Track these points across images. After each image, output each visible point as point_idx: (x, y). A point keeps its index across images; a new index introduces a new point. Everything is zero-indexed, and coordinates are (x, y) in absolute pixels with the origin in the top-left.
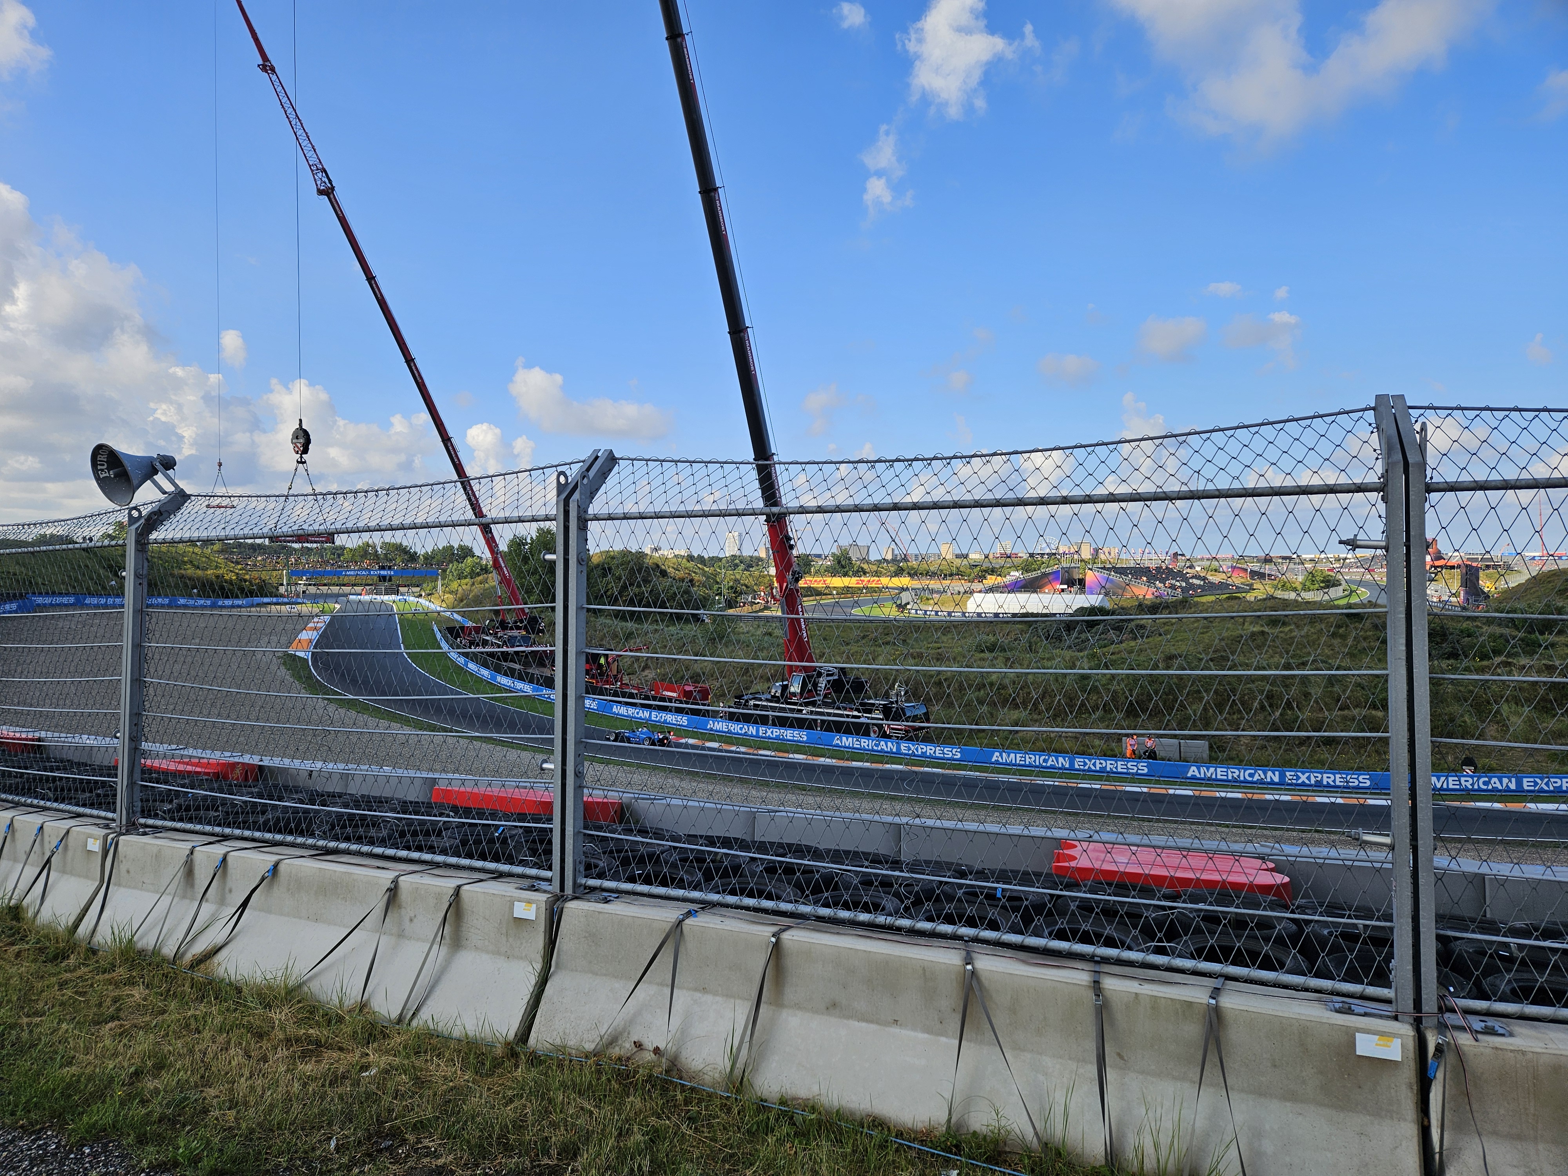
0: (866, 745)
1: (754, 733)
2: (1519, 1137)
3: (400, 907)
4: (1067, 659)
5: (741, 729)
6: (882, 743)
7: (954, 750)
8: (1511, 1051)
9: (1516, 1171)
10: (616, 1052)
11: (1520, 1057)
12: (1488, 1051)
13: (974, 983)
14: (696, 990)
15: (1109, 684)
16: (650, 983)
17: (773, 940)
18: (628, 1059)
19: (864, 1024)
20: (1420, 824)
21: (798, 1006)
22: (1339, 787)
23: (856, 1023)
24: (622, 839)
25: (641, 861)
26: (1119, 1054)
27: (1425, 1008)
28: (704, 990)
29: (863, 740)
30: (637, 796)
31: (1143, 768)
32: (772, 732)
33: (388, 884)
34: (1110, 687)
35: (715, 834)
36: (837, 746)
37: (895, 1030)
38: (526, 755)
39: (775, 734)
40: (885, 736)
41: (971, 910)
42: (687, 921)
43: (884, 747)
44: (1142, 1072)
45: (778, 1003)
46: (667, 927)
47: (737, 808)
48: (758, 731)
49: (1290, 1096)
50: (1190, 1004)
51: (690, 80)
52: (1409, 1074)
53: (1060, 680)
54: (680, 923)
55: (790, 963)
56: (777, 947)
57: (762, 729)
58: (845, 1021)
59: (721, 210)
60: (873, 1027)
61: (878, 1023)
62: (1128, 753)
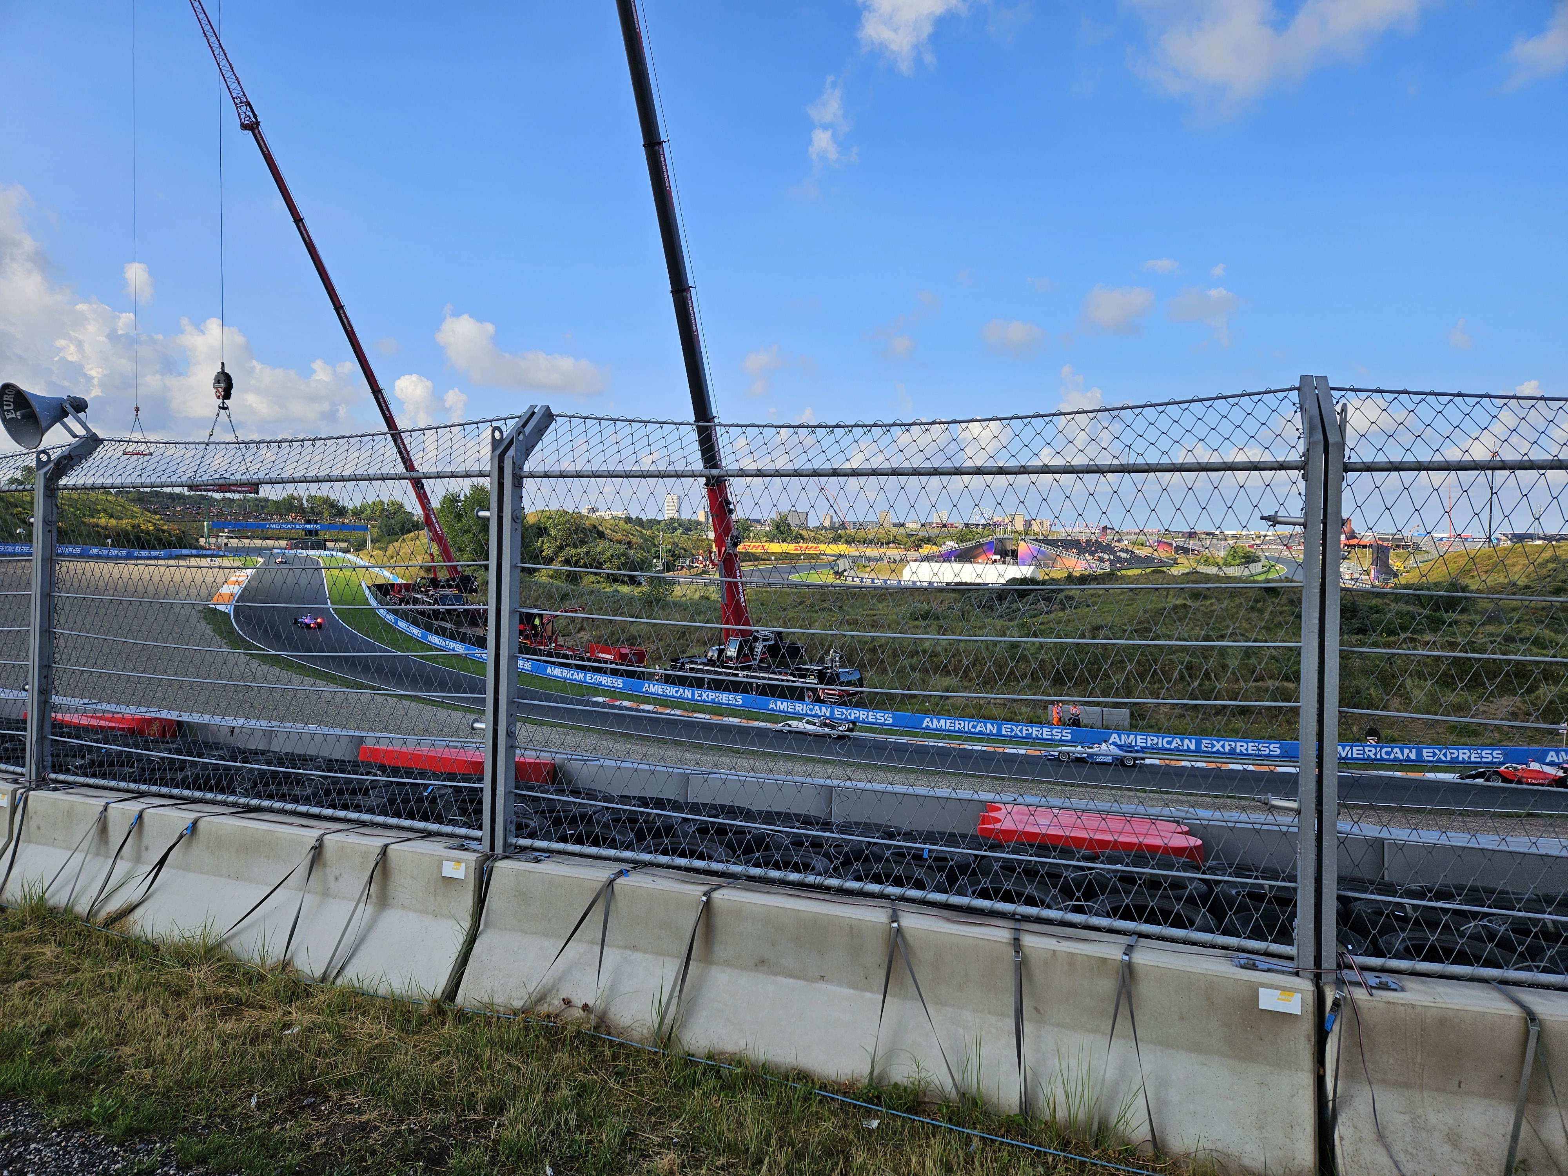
0: (800, 709)
1: (690, 696)
2: (1406, 1085)
3: (330, 867)
4: (998, 628)
5: (677, 692)
6: (817, 708)
7: (886, 716)
8: (1402, 1005)
10: (544, 1009)
11: (1410, 1010)
12: (1381, 1005)
13: (899, 940)
14: (626, 947)
15: (1037, 653)
16: (580, 941)
17: (704, 899)
18: (557, 1016)
19: (791, 980)
20: (1325, 790)
21: (727, 963)
22: (1251, 755)
23: (784, 979)
24: (554, 800)
25: (573, 821)
26: (1036, 1008)
27: (1325, 965)
28: (634, 948)
29: (797, 705)
30: (569, 757)
31: (1067, 734)
32: (708, 696)
33: (309, 843)
34: (1038, 656)
35: (647, 795)
36: (772, 710)
37: (821, 986)
38: (457, 715)
39: (710, 697)
40: (818, 700)
41: (898, 870)
42: (618, 881)
43: (818, 712)
44: (1058, 1026)
45: (708, 959)
46: (599, 886)
47: (670, 770)
48: (693, 694)
49: (1196, 1048)
50: (1104, 961)
52: (1307, 1026)
53: (991, 648)
54: (612, 881)
55: (719, 921)
56: (708, 905)
57: (697, 692)
58: (773, 977)
60: (800, 983)
61: (805, 979)
62: (1055, 722)
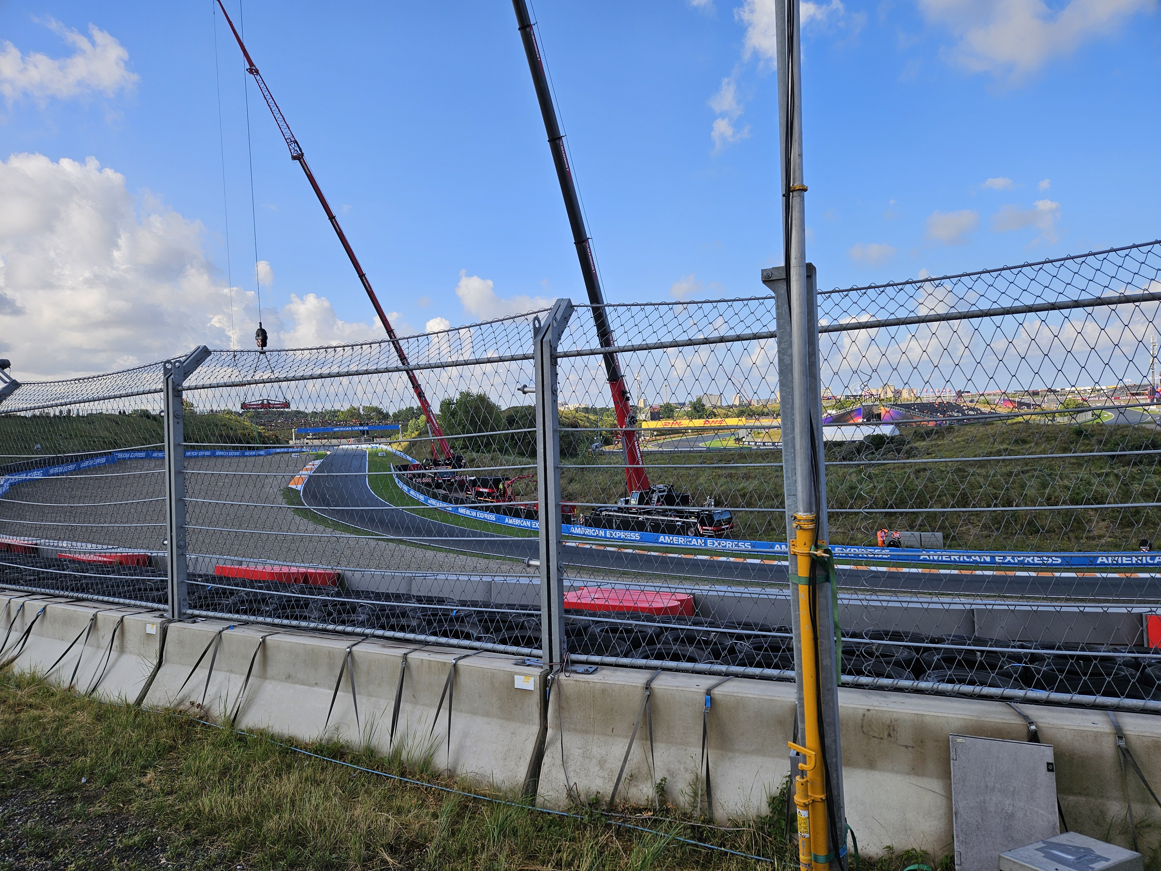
0: (682, 541)
1: (603, 535)
2: (586, 732)
3: (98, 630)
4: (840, 474)
5: (594, 532)
6: (694, 540)
7: (746, 544)
8: (583, 682)
9: (579, 750)
10: (182, 707)
11: (587, 685)
12: (573, 682)
13: (349, 659)
14: (228, 671)
15: (870, 492)
16: (202, 667)
17: (261, 640)
18: (186, 711)
19: (302, 686)
20: (551, 552)
21: (273, 678)
23: (298, 686)
26: (414, 696)
27: (554, 661)
28: (231, 671)
29: (680, 538)
31: (887, 552)
32: (616, 534)
33: (91, 617)
34: (872, 494)
36: (662, 543)
37: (316, 689)
39: (617, 535)
40: (697, 534)
42: (225, 632)
43: (696, 543)
44: (424, 705)
45: (264, 676)
48: (605, 533)
49: (486, 714)
51: (537, 59)
52: (536, 698)
53: (834, 489)
54: (220, 632)
55: (269, 652)
56: (263, 643)
57: (608, 532)
58: (294, 685)
59: (565, 153)
60: (306, 687)
61: (308, 686)
62: (880, 543)
